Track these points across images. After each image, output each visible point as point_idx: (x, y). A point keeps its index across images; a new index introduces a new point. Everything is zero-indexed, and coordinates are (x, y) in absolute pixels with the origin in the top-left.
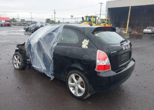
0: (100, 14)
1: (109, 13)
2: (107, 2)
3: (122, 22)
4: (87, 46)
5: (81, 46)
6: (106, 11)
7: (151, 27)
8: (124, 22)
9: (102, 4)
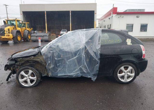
0: (7, 17)
1: (24, 16)
2: (20, 5)
3: (38, 26)
4: (131, 43)
5: (127, 44)
6: (21, 14)
7: (65, 30)
8: (40, 26)
9: (7, 6)
